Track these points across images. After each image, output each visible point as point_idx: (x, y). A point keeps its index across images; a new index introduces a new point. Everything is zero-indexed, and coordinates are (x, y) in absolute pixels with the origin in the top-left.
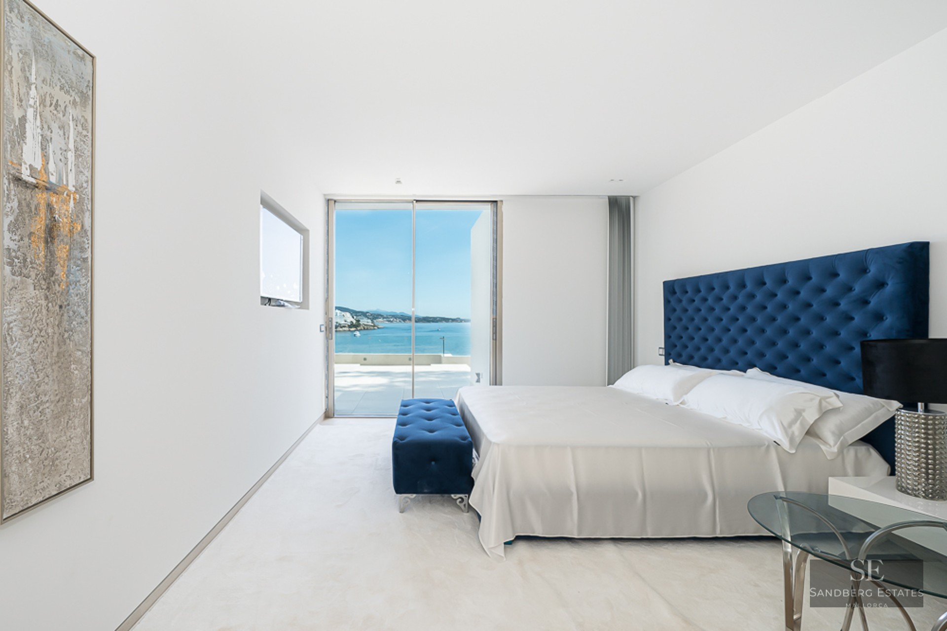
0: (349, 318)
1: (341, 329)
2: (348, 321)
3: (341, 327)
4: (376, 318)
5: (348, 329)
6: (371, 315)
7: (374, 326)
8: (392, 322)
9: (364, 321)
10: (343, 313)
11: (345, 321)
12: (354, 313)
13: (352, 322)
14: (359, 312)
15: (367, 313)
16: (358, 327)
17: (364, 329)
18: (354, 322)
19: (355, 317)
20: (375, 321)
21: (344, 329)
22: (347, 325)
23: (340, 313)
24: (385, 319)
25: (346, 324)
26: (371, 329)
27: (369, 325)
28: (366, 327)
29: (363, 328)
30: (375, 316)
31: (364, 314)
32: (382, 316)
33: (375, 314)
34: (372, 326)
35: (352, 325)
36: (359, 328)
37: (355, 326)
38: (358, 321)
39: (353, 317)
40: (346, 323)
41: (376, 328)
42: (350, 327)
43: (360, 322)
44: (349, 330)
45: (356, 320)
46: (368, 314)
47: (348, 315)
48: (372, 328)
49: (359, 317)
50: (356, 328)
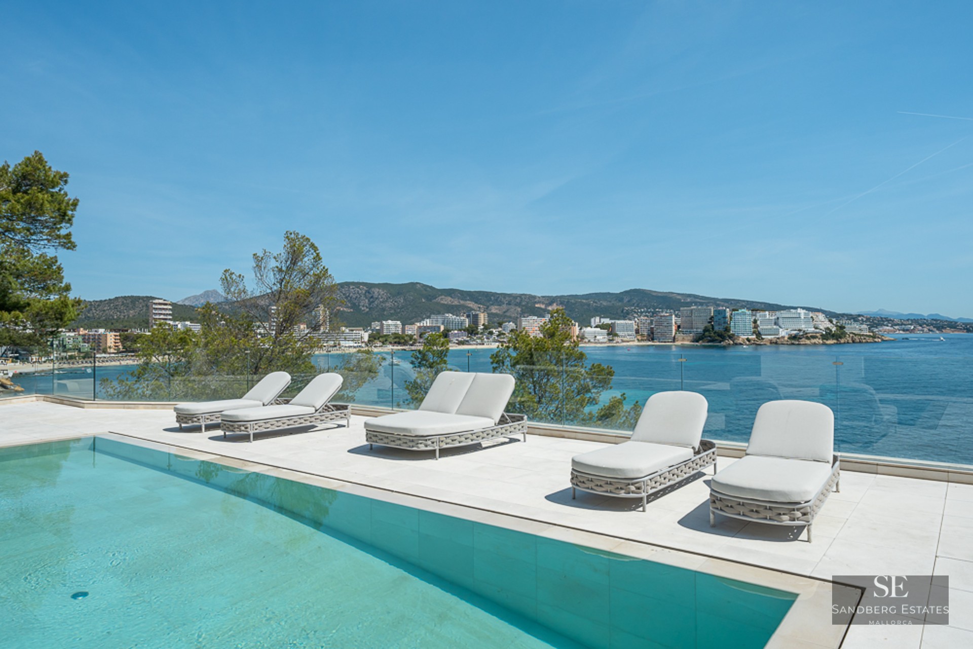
0: (824, 324)
1: (808, 342)
2: (821, 327)
3: (808, 338)
4: (877, 325)
5: (821, 341)
6: (868, 319)
7: (874, 337)
8: (912, 331)
9: (852, 328)
10: (811, 314)
11: (816, 328)
12: (830, 316)
13: (828, 328)
14: (843, 315)
15: (859, 316)
16: (841, 338)
17: (854, 342)
18: (834, 329)
19: (835, 321)
20: (875, 330)
21: (813, 341)
22: (818, 335)
23: (805, 313)
24: (896, 327)
25: (816, 333)
26: (867, 342)
27: (863, 335)
28: (857, 339)
29: (851, 341)
30: (875, 322)
31: (854, 318)
32: (889, 321)
33: (874, 318)
34: (869, 336)
35: (828, 335)
36: (842, 341)
37: (836, 336)
38: (842, 327)
39: (831, 321)
40: (817, 330)
41: (876, 340)
42: (824, 337)
43: (847, 330)
44: (824, 344)
45: (837, 326)
46: (860, 319)
47: (821, 317)
48: (871, 340)
49: (843, 322)
50: (837, 340)
